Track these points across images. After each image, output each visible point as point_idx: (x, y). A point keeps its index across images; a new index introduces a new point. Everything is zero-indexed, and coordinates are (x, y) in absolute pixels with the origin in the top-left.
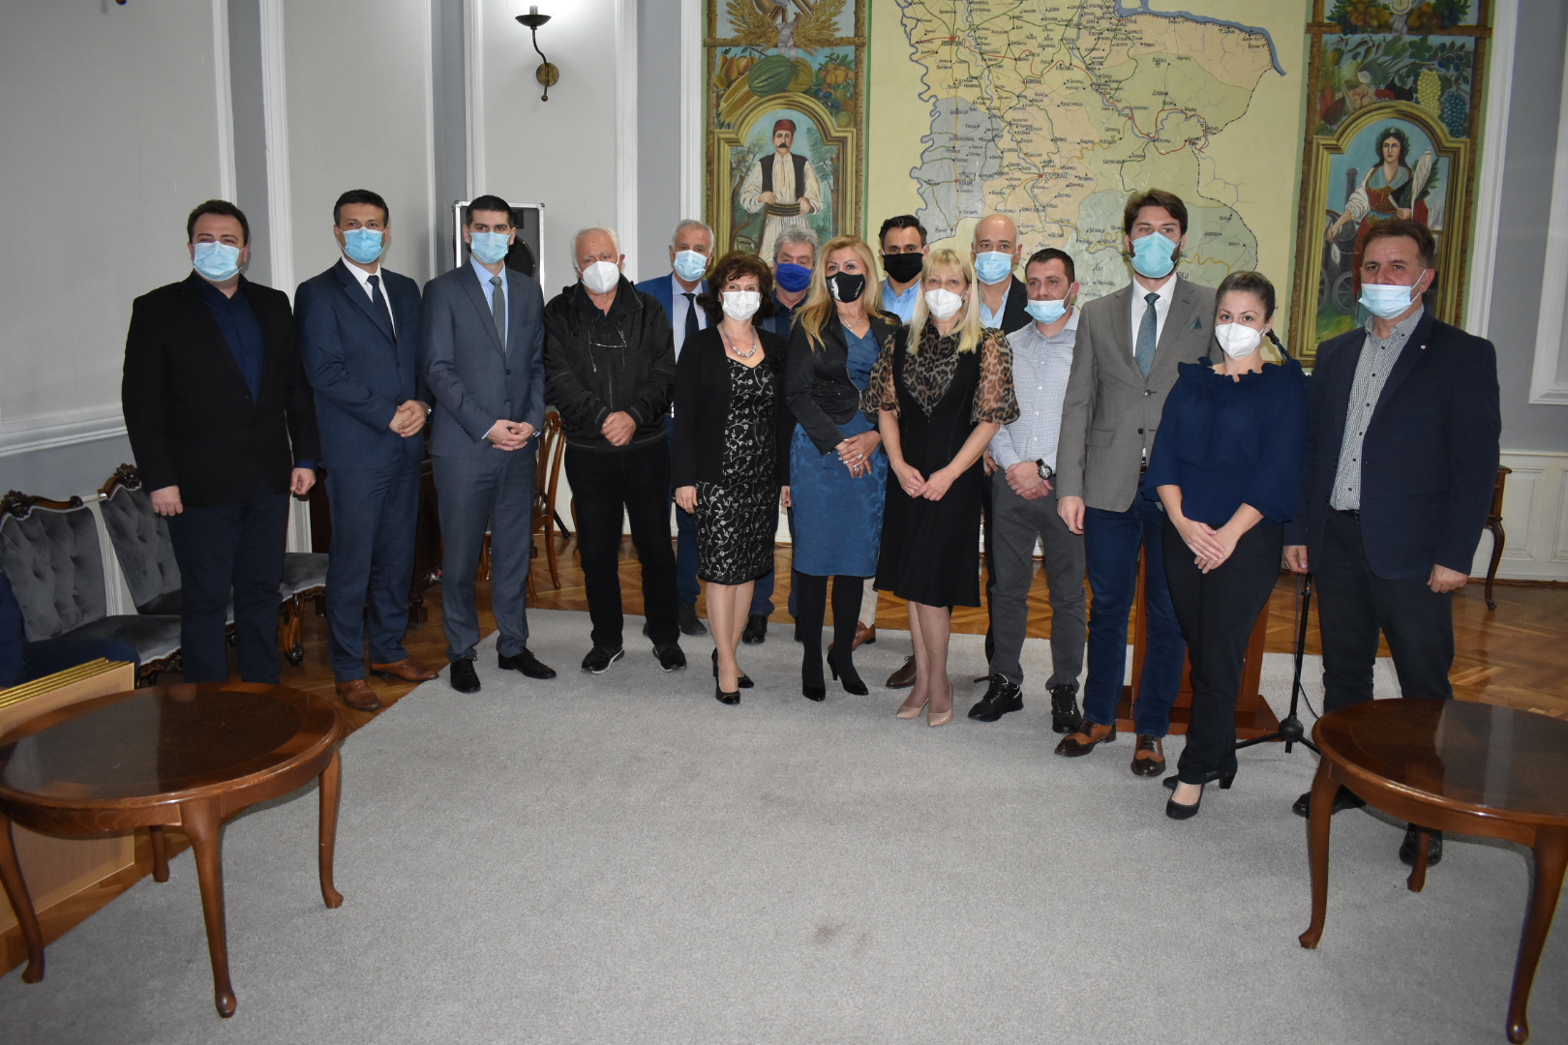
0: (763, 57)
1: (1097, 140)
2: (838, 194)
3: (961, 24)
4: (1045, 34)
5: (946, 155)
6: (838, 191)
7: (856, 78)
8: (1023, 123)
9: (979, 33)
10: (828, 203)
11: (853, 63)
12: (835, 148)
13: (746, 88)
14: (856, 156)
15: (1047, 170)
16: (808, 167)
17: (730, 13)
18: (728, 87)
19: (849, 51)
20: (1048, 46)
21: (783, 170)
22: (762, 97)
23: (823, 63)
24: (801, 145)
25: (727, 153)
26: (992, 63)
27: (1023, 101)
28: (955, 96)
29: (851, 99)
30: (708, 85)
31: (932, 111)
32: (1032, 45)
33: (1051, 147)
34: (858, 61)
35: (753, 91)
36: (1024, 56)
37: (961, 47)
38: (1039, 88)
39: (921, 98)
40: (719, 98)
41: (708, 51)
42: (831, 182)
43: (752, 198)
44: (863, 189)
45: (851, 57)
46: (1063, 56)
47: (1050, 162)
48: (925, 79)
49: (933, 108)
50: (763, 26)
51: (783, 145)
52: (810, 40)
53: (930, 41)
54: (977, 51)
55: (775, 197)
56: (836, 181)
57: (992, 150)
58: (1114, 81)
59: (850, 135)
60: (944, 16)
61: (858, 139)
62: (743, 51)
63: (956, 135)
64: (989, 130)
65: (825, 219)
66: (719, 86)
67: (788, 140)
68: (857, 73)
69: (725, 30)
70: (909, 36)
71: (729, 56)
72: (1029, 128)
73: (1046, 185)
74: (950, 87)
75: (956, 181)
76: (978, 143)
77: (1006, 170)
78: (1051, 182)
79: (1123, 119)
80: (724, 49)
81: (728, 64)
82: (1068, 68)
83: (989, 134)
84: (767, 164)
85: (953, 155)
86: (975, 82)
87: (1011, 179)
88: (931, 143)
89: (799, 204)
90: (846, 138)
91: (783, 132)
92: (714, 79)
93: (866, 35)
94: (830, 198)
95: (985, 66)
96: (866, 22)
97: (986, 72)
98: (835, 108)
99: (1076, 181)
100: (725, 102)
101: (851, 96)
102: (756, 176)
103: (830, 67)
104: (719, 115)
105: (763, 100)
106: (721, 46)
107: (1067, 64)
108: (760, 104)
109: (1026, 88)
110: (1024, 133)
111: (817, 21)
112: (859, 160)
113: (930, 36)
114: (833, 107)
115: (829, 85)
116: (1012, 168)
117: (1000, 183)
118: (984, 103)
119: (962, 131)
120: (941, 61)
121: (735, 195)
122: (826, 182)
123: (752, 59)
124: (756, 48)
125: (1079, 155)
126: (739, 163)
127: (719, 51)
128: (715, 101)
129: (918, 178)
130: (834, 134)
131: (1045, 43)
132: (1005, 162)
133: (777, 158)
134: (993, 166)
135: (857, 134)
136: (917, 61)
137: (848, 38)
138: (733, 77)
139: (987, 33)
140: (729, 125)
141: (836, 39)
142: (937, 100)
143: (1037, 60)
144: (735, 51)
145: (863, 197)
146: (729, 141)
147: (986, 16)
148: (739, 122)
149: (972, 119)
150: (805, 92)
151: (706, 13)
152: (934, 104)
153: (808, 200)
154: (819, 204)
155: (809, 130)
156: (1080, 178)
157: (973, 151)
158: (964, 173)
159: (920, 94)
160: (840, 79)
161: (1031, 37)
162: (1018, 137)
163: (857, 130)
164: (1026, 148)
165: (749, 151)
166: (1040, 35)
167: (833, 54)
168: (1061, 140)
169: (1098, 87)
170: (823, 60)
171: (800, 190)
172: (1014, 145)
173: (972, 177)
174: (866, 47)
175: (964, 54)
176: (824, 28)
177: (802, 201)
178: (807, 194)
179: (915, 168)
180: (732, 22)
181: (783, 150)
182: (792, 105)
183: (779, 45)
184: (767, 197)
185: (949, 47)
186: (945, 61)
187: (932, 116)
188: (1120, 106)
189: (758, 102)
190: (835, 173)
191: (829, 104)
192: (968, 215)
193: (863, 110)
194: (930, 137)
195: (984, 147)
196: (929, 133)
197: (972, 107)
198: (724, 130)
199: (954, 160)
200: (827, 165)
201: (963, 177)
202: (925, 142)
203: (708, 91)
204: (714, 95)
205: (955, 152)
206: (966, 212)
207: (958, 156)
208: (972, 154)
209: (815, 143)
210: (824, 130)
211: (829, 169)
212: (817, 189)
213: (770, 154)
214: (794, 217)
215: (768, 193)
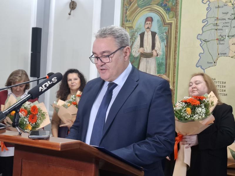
5: (213, 27)
6: (168, 47)
10: (163, 52)
12: (167, 28)
13: (136, 5)
14: (176, 31)
16: (157, 37)
18: (130, 5)
21: (148, 38)
22: (141, 8)
24: (155, 28)
29: (174, 6)
30: (123, 5)
31: (207, 8)
35: (138, 6)
39: (203, 2)
40: (127, 10)
42: (165, 42)
43: (136, 51)
44: (178, 45)
49: (208, 6)
51: (148, 28)
55: (144, 50)
56: (167, 42)
57: (234, 24)
59: (173, 22)
61: (177, 23)
63: (217, 18)
64: (232, 14)
65: (162, 59)
66: (127, 4)
67: (150, 25)
75: (217, 39)
84: (142, 36)
85: (216, 27)
88: (206, 23)
89: (153, 53)
90: (172, 23)
91: (148, 22)
92: (126, 3)
94: (165, 50)
98: (168, 10)
100: (129, 11)
101: (175, 5)
102: (138, 41)
104: (126, 17)
108: (141, 11)
112: (176, 32)
118: (231, 2)
119: (221, 16)
122: (163, 43)
126: (132, 36)
128: (125, 12)
129: (200, 39)
130: (167, 22)
133: (146, 33)
134: (234, 31)
135: (176, 21)
138: (132, 1)
140: (129, 21)
142: (210, 2)
145: (177, 49)
146: (129, 28)
148: (133, 19)
149: (225, 9)
150: (157, 5)
152: (208, 5)
153: (156, 51)
154: (160, 53)
155: (158, 21)
158: (221, 35)
163: (176, 19)
165: (136, 31)
171: (153, 47)
173: (224, 37)
177: (154, 51)
178: (156, 48)
179: (199, 34)
181: (148, 30)
182: (152, 10)
184: (141, 50)
187: (207, 10)
189: (141, 10)
190: (167, 38)
191: (166, 9)
192: (223, 55)
193: (179, 10)
194: (206, 20)
195: (230, 22)
196: (206, 18)
197: (225, 4)
198: (127, 23)
199: (216, 30)
200: (164, 35)
201: (220, 37)
202: (204, 22)
203: (123, 7)
204: (125, 9)
205: (217, 26)
206: (222, 54)
207: (219, 28)
208: (225, 26)
209: (160, 26)
210: (164, 20)
211: (165, 37)
212: (160, 46)
213: (143, 32)
214: (151, 58)
215: (142, 48)
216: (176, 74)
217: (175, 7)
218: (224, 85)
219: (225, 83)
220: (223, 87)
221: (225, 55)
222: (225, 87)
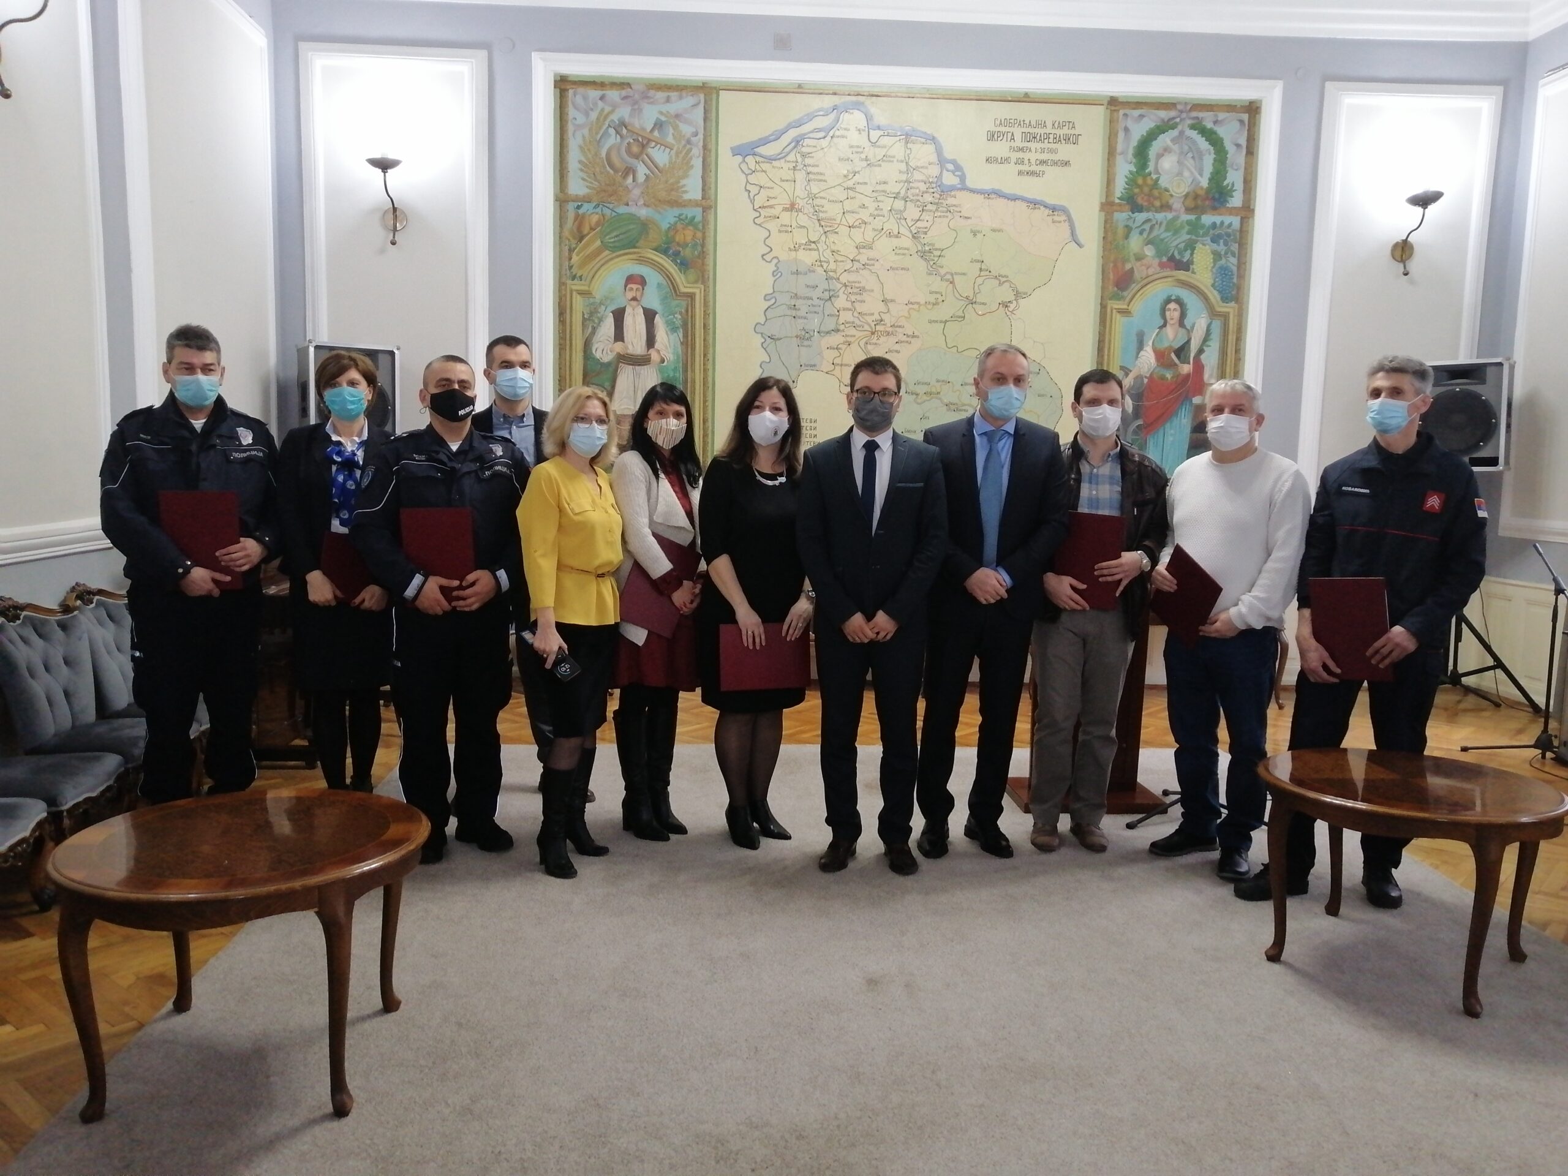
0: (614, 214)
1: (923, 302)
2: (687, 345)
3: (800, 192)
4: (876, 205)
5: (789, 312)
6: (688, 343)
7: (704, 238)
8: (857, 285)
9: (817, 202)
11: (701, 224)
12: (684, 304)
13: (598, 242)
14: (704, 311)
15: (878, 328)
16: (658, 319)
17: (581, 170)
18: (580, 240)
19: (697, 212)
20: (879, 216)
21: (635, 323)
22: (614, 252)
23: (672, 223)
24: (652, 299)
25: (579, 305)
26: (828, 229)
27: (857, 265)
28: (796, 259)
29: (698, 257)
30: (560, 239)
31: (774, 272)
32: (864, 215)
33: (882, 307)
34: (705, 222)
35: (605, 246)
36: (857, 223)
37: (800, 213)
38: (871, 254)
39: (764, 259)
40: (571, 251)
41: (560, 206)
42: (681, 335)
43: (604, 349)
44: (711, 341)
45: (699, 218)
46: (891, 225)
47: (882, 320)
48: (767, 242)
49: (775, 269)
50: (614, 185)
51: (634, 299)
52: (660, 201)
53: (771, 207)
54: (815, 217)
55: (627, 348)
56: (685, 336)
57: (829, 309)
58: (936, 249)
59: (697, 290)
60: (784, 184)
61: (706, 296)
62: (595, 208)
63: (796, 295)
64: (826, 290)
65: (675, 371)
67: (638, 294)
68: (704, 233)
69: (577, 187)
70: (752, 202)
71: (581, 211)
72: (862, 290)
73: (878, 342)
74: (790, 250)
75: (797, 337)
76: (816, 302)
77: (842, 327)
78: (883, 339)
79: (945, 284)
80: (576, 204)
81: (580, 220)
82: (897, 237)
83: (827, 293)
84: (619, 316)
85: (794, 313)
86: (813, 246)
87: (847, 336)
88: (773, 301)
89: (650, 355)
90: (694, 294)
91: (634, 286)
92: (566, 233)
93: (713, 197)
94: (680, 349)
95: (822, 232)
96: (713, 186)
97: (823, 238)
98: (684, 265)
99: (905, 338)
100: (577, 255)
101: (699, 254)
102: (608, 326)
103: (679, 226)
104: (571, 267)
105: (614, 255)
106: (573, 201)
107: (896, 232)
108: (612, 259)
109: (859, 253)
110: (856, 294)
111: (666, 182)
112: (706, 314)
113: (772, 202)
114: (682, 264)
115: (678, 244)
116: (847, 325)
117: (836, 339)
118: (822, 266)
119: (802, 291)
120: (782, 225)
121: (587, 345)
122: (675, 334)
123: (603, 215)
124: (608, 205)
125: (906, 315)
126: (591, 314)
127: (571, 207)
128: (567, 255)
129: (762, 334)
130: (683, 290)
131: (876, 213)
132: (841, 320)
133: (628, 310)
134: (830, 324)
135: (705, 291)
136: (759, 225)
137: (697, 200)
138: (585, 232)
139: (824, 202)
140: (581, 278)
141: (685, 201)
142: (779, 261)
143: (869, 227)
144: (587, 208)
145: (711, 350)
146: (581, 293)
147: (823, 186)
148: (590, 275)
149: (810, 279)
150: (656, 249)
151: (558, 168)
152: (776, 265)
153: (658, 351)
154: (669, 356)
155: (659, 285)
156: (908, 336)
157: (813, 309)
158: (804, 329)
159: (763, 256)
160: (689, 238)
161: (863, 206)
162: (853, 298)
163: (705, 286)
164: (859, 307)
165: (601, 304)
166: (872, 206)
167: (681, 215)
168: (892, 301)
169: (923, 254)
170: (673, 220)
171: (651, 342)
172: (849, 305)
173: (812, 333)
174: (713, 209)
175: (803, 219)
176: (672, 190)
178: (657, 346)
179: (760, 323)
180: (583, 179)
181: (634, 303)
182: (642, 261)
183: (630, 203)
184: (619, 347)
185: (789, 213)
186: (785, 226)
187: (774, 276)
188: (942, 271)
189: (610, 257)
190: (685, 325)
191: (679, 261)
192: (809, 368)
193: (711, 268)
194: (773, 295)
195: (822, 306)
196: (772, 291)
197: (811, 269)
198: (575, 281)
199: (794, 317)
200: (676, 318)
201: (803, 333)
202: (768, 300)
203: (560, 244)
204: (567, 248)
205: (796, 309)
206: (806, 366)
207: (799, 313)
208: (811, 312)
209: (666, 298)
210: (674, 287)
211: (678, 323)
212: (667, 342)
213: (623, 306)
214: (645, 367)
215: (620, 343)
216: (709, 404)
217: (700, 261)
218: (813, 425)
219: (815, 421)
220: (811, 429)
221: (813, 368)
222: (815, 428)
